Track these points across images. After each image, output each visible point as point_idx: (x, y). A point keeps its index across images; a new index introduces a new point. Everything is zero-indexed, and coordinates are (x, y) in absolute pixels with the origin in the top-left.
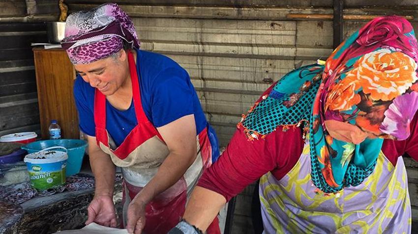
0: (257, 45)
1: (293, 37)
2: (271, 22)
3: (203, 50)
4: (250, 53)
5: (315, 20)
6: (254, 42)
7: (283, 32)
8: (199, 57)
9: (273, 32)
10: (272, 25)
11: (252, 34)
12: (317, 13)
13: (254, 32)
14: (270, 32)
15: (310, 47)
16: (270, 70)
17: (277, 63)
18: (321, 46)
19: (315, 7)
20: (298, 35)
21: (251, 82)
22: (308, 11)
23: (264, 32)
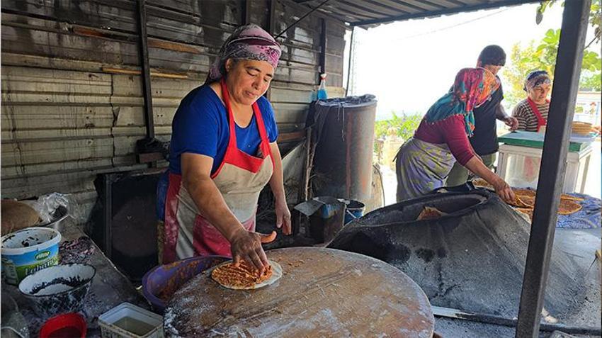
0: (75, 94)
1: (110, 88)
2: (88, 74)
3: (9, 99)
4: (67, 101)
5: (126, 74)
6: (72, 91)
7: (100, 83)
8: (7, 107)
9: (91, 83)
10: (90, 76)
11: (70, 84)
12: (124, 69)
13: (72, 81)
14: (88, 82)
15: (124, 96)
16: (91, 116)
17: (97, 109)
18: (133, 95)
19: (125, 64)
20: (114, 86)
21: (73, 128)
22: (118, 66)
23: (82, 82)
